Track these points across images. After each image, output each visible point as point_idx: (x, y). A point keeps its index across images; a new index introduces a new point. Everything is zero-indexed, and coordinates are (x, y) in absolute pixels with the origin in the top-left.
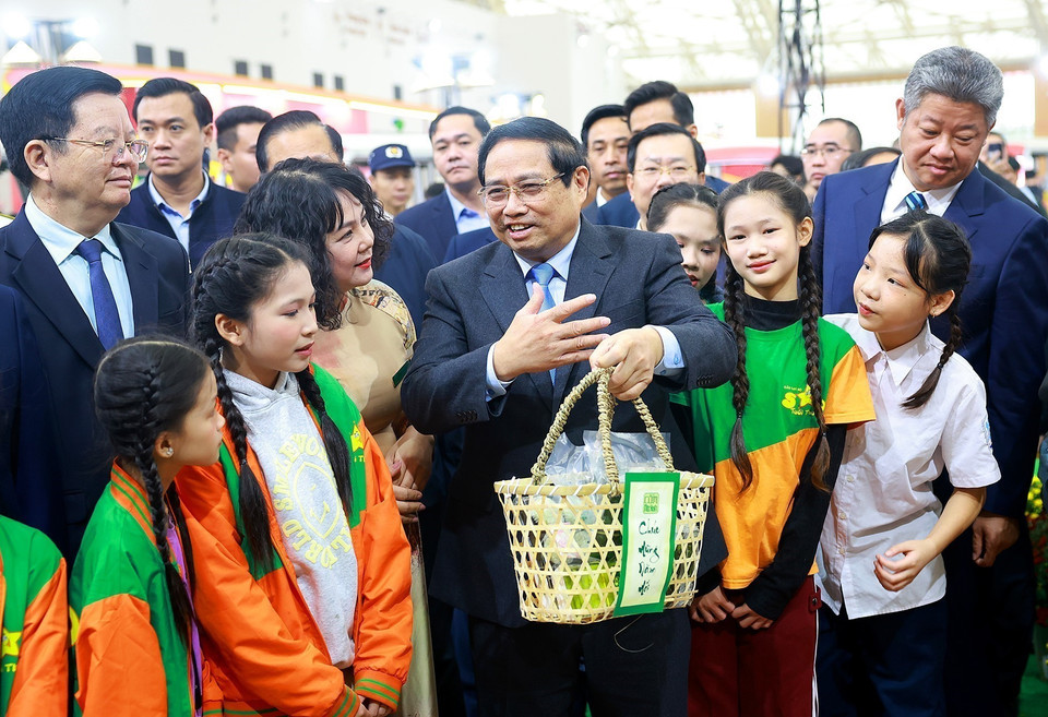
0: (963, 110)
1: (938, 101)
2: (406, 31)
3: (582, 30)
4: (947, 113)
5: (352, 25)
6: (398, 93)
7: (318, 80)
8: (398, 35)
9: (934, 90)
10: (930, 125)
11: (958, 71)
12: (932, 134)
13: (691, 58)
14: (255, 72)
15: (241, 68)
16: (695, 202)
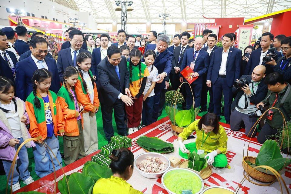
0: (164, 43)
1: (161, 41)
2: (66, 13)
3: (90, 15)
4: (162, 43)
5: (58, 12)
6: (65, 21)
7: (54, 19)
8: (65, 14)
9: (160, 40)
10: (160, 44)
11: (164, 38)
12: (160, 45)
13: (104, 19)
14: (45, 18)
15: (43, 17)
16: (126, 49)
